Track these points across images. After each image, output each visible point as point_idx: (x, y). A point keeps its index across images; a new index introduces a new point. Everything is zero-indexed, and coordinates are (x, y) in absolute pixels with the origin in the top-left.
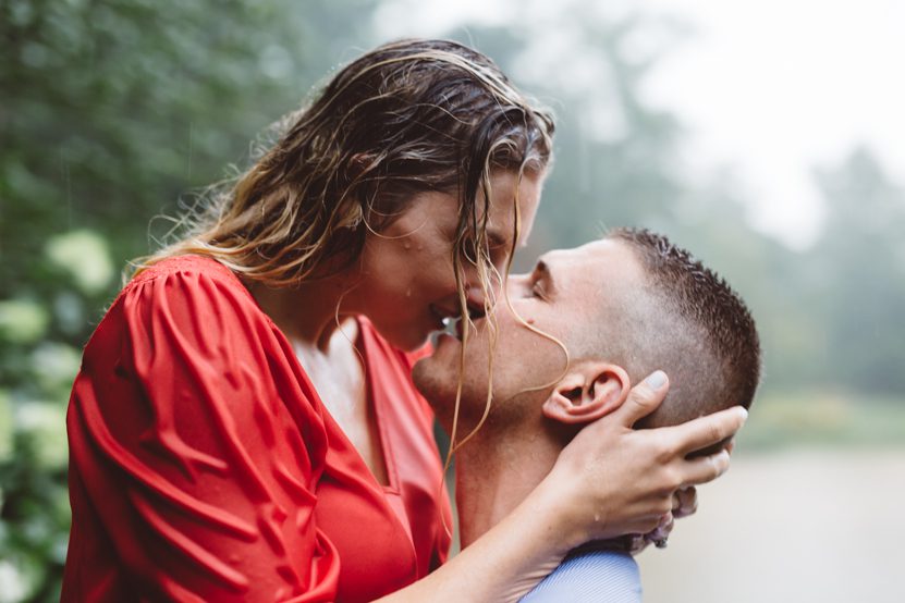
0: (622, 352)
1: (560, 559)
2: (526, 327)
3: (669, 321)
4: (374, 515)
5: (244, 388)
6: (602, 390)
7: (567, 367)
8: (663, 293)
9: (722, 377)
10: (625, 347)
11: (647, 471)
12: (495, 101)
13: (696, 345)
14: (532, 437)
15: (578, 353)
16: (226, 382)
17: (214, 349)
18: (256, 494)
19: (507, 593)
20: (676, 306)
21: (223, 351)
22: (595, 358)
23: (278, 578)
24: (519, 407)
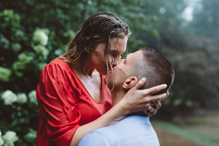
0: (137, 74)
1: (125, 116)
2: (121, 69)
3: (147, 67)
4: (90, 108)
5: (61, 85)
6: (132, 82)
7: (127, 78)
8: (146, 61)
9: (159, 78)
10: (138, 73)
11: (141, 98)
12: (113, 23)
13: (152, 72)
14: (122, 92)
15: (129, 74)
16: (57, 83)
17: (55, 77)
18: (62, 104)
19: (111, 123)
20: (149, 64)
21: (57, 77)
22: (132, 75)
23: (66, 120)
24: (119, 86)
